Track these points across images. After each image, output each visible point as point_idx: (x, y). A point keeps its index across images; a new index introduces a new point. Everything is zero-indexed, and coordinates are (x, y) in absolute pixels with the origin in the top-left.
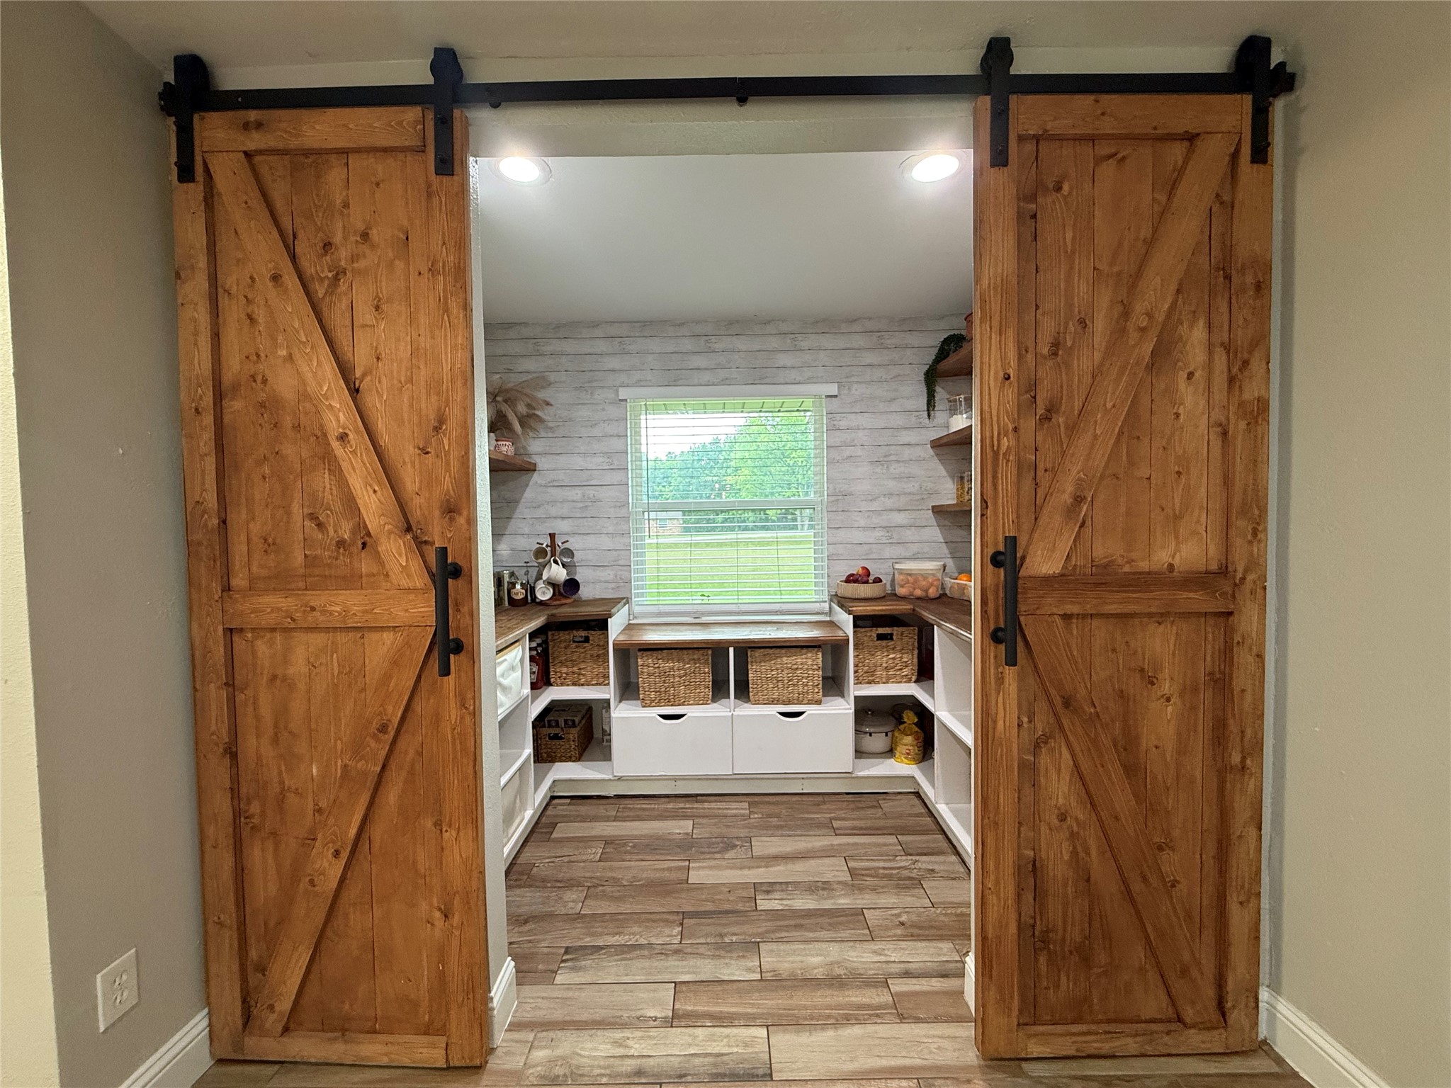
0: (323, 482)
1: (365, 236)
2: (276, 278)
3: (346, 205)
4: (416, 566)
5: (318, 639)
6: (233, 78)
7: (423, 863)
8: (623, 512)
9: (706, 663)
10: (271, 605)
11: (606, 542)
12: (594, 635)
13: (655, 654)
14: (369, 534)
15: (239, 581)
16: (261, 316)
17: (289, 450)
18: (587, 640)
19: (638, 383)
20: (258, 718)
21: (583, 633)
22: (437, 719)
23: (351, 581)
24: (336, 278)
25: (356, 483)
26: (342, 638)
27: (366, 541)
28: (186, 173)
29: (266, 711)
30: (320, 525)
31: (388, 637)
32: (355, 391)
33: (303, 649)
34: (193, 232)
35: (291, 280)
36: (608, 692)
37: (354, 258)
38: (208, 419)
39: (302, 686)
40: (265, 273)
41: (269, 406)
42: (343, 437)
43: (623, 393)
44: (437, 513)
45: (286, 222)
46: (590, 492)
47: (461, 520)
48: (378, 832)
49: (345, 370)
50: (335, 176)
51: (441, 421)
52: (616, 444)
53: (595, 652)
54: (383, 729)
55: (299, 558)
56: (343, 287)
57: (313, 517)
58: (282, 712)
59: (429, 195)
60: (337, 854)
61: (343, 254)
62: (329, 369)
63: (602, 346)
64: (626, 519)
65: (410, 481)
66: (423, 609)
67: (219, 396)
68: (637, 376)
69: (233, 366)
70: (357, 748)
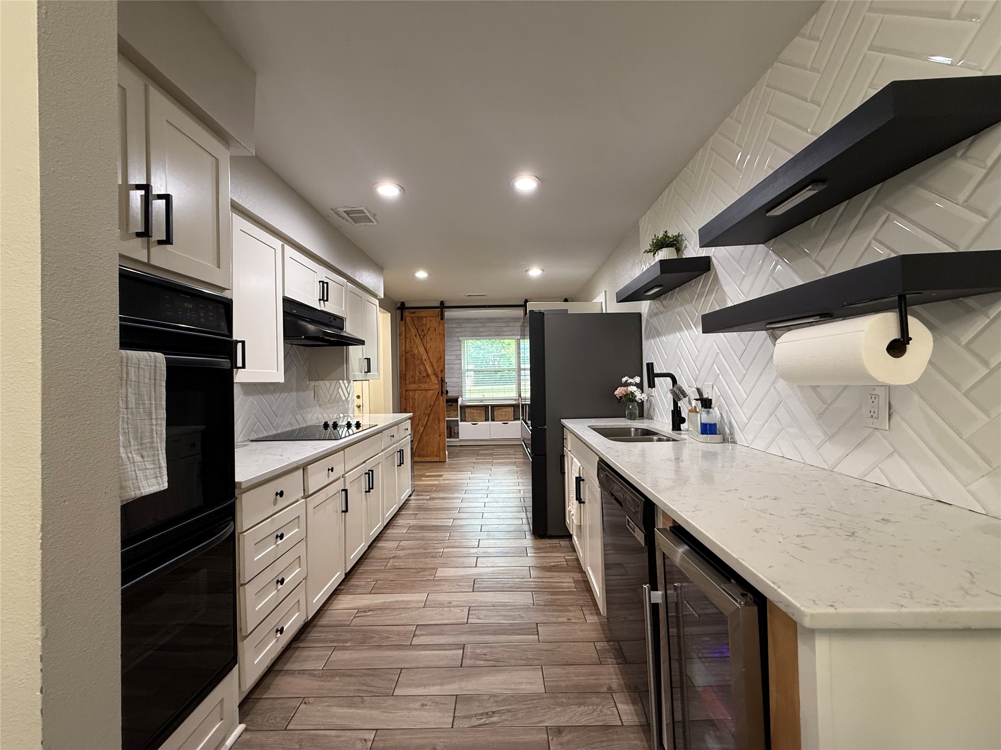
0: (422, 367)
1: (429, 329)
2: (416, 336)
3: (426, 324)
4: (436, 380)
5: (420, 392)
6: (407, 305)
7: (436, 428)
8: (460, 372)
9: (483, 411)
10: (412, 387)
11: (455, 380)
12: (454, 404)
13: (470, 408)
14: (429, 375)
15: (407, 382)
16: (412, 341)
17: (416, 362)
18: (452, 405)
19: (465, 336)
20: (410, 405)
21: (451, 403)
22: (439, 404)
23: (426, 382)
24: (424, 336)
25: (427, 367)
26: (423, 391)
27: (428, 375)
28: (402, 319)
29: (411, 404)
30: (421, 374)
31: (431, 391)
32: (427, 353)
33: (417, 393)
34: (403, 329)
35: (418, 336)
36: (459, 419)
37: (427, 332)
38: (404, 357)
39: (417, 399)
40: (413, 335)
41: (413, 355)
42: (425, 360)
43: (460, 339)
44: (440, 372)
45: (417, 327)
46: (451, 366)
47: (443, 373)
48: (429, 423)
49: (426, 349)
50: (425, 320)
51: (441, 357)
52: (458, 352)
53: (454, 408)
54: (430, 406)
55: (417, 379)
56: (425, 336)
57: (420, 372)
58: (414, 404)
59: (439, 323)
60: (422, 426)
61: (425, 332)
62: (424, 349)
63: (454, 325)
64: (462, 373)
65: (435, 367)
66: (437, 387)
67: (406, 353)
68: (464, 333)
69: (408, 349)
70: (426, 409)
